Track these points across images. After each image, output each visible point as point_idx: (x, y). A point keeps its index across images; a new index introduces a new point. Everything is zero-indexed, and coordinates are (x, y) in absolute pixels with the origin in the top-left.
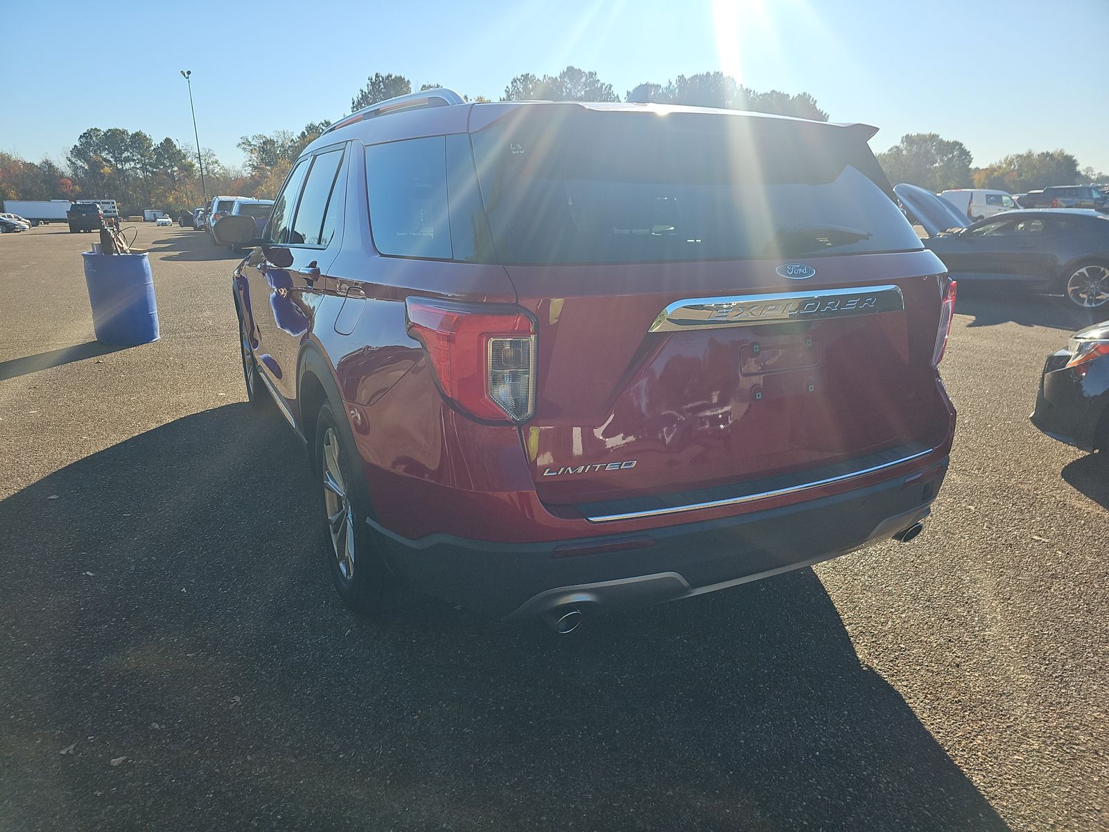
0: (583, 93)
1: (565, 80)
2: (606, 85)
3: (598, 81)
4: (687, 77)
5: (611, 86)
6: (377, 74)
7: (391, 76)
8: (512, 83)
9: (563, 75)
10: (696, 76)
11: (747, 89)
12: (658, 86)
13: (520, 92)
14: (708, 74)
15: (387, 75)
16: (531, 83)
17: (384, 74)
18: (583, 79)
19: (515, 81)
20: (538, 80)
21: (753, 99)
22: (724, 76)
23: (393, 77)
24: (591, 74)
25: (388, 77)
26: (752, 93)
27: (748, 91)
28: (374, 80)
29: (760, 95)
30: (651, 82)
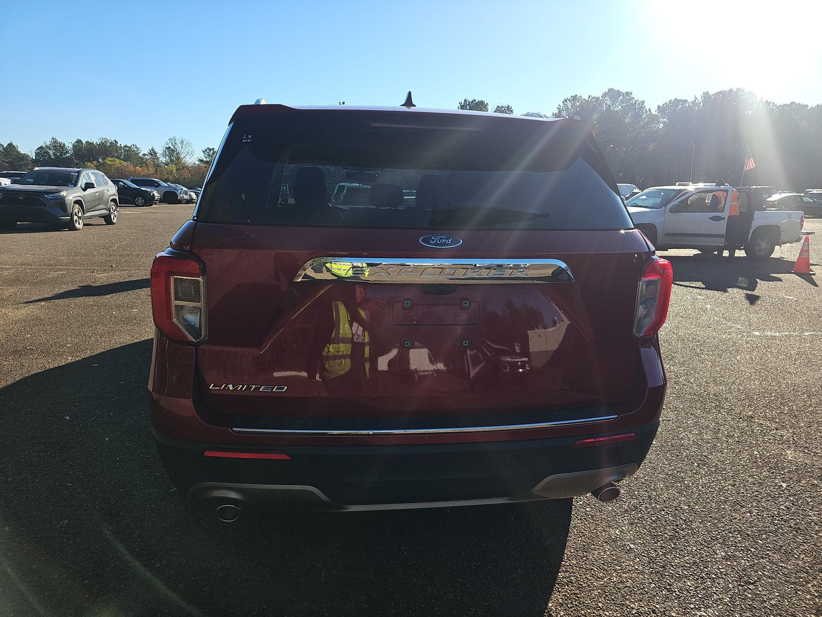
0: (620, 108)
1: (606, 98)
2: (640, 101)
3: (633, 98)
4: (711, 93)
5: (643, 102)
6: (465, 100)
7: (475, 101)
8: (563, 102)
9: (605, 95)
10: (720, 93)
11: (767, 101)
12: (686, 101)
13: (568, 108)
14: (731, 90)
15: (472, 100)
16: (578, 102)
17: (470, 99)
18: (621, 98)
19: (566, 100)
20: (584, 99)
21: (772, 110)
22: (746, 91)
23: (477, 101)
24: (627, 93)
25: (473, 101)
26: (771, 104)
27: (768, 103)
28: (463, 104)
29: (780, 106)
30: (679, 98)
